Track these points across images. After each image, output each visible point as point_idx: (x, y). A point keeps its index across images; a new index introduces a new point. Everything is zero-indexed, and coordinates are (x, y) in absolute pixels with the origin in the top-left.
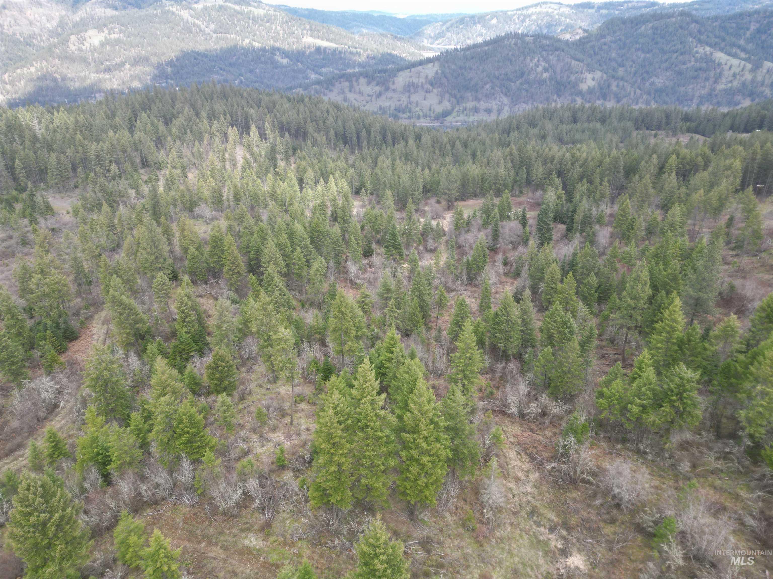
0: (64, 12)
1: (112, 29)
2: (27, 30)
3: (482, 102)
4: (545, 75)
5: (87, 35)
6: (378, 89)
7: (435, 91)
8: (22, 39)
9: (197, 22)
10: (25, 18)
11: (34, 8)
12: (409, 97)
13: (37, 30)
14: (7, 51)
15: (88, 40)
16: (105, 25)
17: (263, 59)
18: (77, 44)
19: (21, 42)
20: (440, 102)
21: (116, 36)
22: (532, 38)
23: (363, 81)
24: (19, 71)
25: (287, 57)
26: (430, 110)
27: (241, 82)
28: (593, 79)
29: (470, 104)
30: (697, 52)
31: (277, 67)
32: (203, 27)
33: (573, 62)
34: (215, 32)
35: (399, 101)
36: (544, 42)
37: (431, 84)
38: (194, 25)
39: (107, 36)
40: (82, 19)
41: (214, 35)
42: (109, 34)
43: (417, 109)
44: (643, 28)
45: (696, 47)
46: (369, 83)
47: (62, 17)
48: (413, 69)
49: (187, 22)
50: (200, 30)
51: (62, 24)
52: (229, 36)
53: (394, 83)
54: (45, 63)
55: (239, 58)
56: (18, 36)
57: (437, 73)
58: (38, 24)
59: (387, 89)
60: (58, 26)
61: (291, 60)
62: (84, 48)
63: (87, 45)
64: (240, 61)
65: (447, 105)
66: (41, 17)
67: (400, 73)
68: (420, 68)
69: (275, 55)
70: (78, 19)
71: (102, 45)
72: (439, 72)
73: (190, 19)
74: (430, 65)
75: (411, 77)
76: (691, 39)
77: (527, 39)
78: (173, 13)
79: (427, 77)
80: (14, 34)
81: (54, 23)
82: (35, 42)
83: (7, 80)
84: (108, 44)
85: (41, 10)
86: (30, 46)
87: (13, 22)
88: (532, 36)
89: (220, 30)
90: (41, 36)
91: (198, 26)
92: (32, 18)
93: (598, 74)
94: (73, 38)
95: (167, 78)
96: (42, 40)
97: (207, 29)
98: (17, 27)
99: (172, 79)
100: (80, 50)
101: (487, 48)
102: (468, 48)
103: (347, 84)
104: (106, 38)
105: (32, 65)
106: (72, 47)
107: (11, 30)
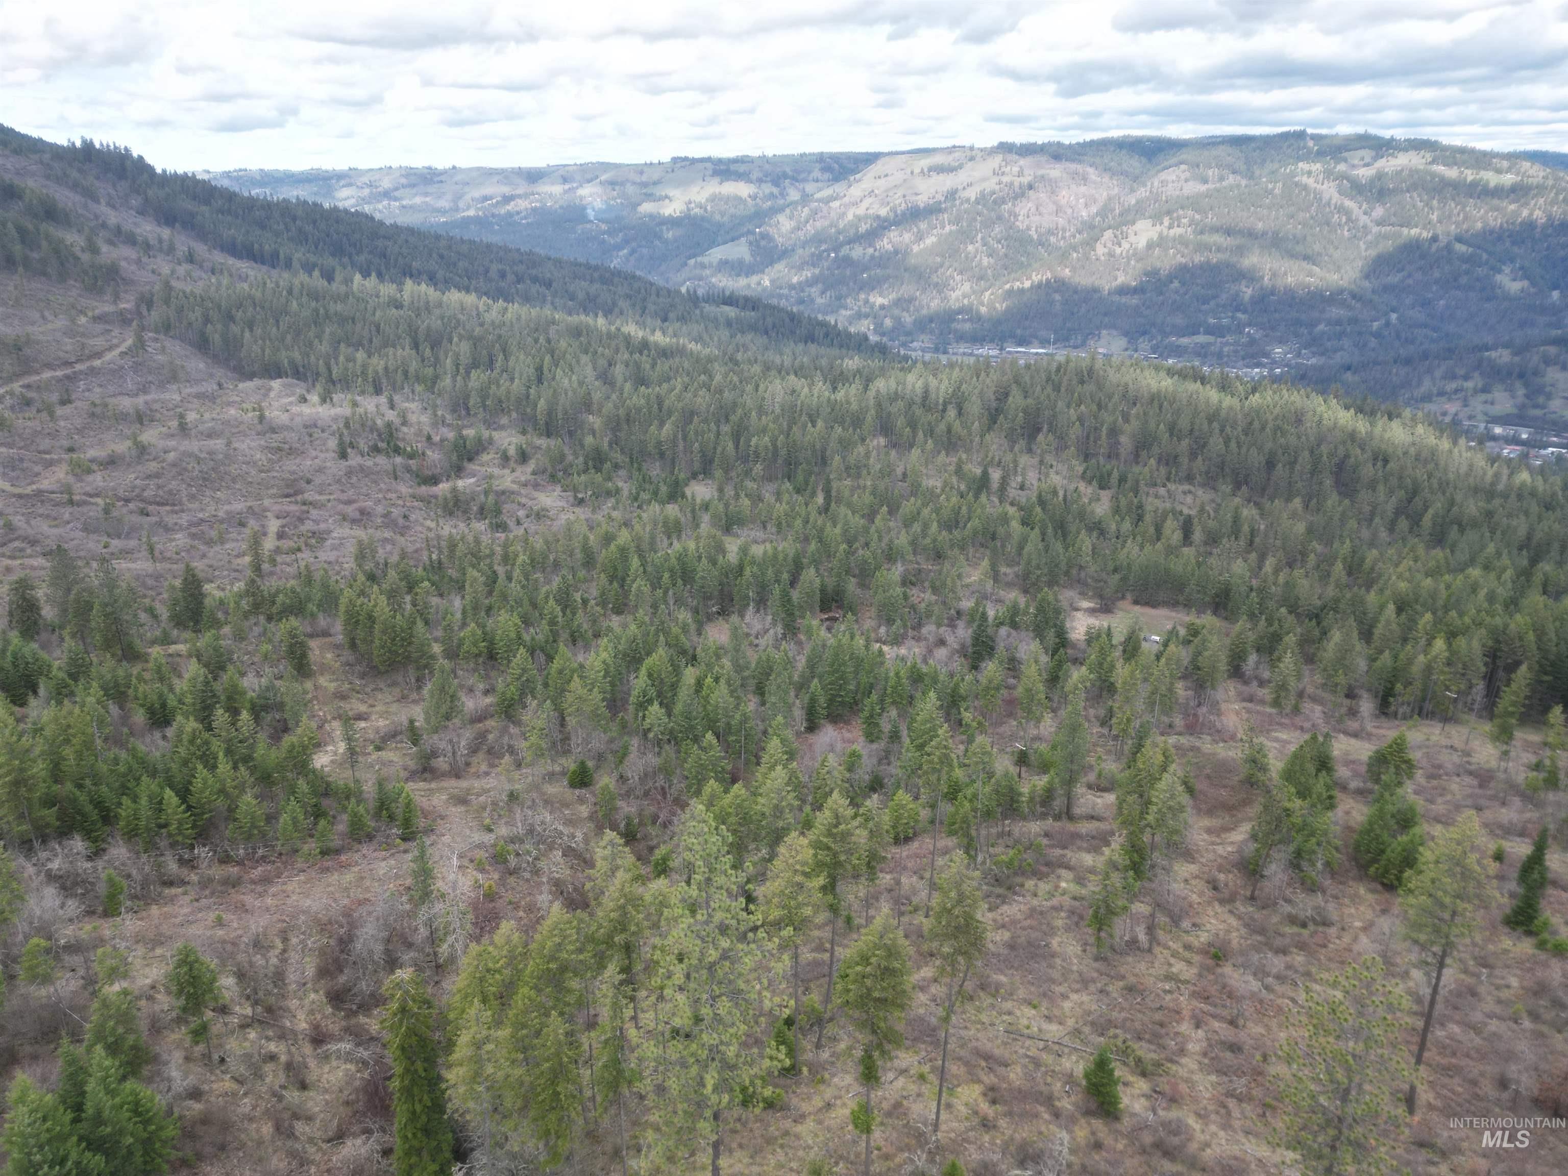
0: (1116, 190)
1: (1179, 218)
2: (1047, 221)
5: (1131, 230)
8: (1035, 237)
9: (1349, 203)
10: (1055, 203)
11: (1073, 187)
13: (1061, 222)
14: (1007, 255)
15: (1132, 238)
16: (1169, 213)
17: (1464, 280)
18: (1109, 245)
19: (1032, 240)
21: (1180, 231)
25: (1526, 277)
27: (1388, 324)
31: (1488, 299)
32: (1357, 213)
34: (1379, 223)
38: (1341, 209)
39: (1165, 232)
40: (1138, 202)
41: (1375, 229)
42: (1170, 227)
47: (1110, 199)
49: (1329, 204)
50: (1349, 220)
51: (1104, 212)
52: (1405, 231)
55: (1409, 276)
56: (1033, 233)
58: (1069, 211)
60: (1097, 214)
61: (1533, 284)
62: (1118, 250)
63: (1125, 245)
64: (1410, 281)
66: (1077, 200)
69: (1500, 271)
70: (1133, 202)
71: (1150, 246)
73: (1336, 198)
78: (1305, 188)
80: (1029, 228)
81: (1094, 209)
82: (1053, 239)
83: (987, 298)
84: (1160, 245)
85: (1083, 189)
86: (1043, 245)
87: (1033, 209)
89: (1393, 219)
90: (1064, 230)
91: (1348, 212)
92: (1063, 202)
94: (1108, 234)
95: (1237, 309)
96: (1064, 238)
97: (1364, 218)
98: (1038, 218)
99: (1245, 312)
100: (1111, 255)
104: (1161, 234)
106: (1100, 250)
107: (1027, 222)
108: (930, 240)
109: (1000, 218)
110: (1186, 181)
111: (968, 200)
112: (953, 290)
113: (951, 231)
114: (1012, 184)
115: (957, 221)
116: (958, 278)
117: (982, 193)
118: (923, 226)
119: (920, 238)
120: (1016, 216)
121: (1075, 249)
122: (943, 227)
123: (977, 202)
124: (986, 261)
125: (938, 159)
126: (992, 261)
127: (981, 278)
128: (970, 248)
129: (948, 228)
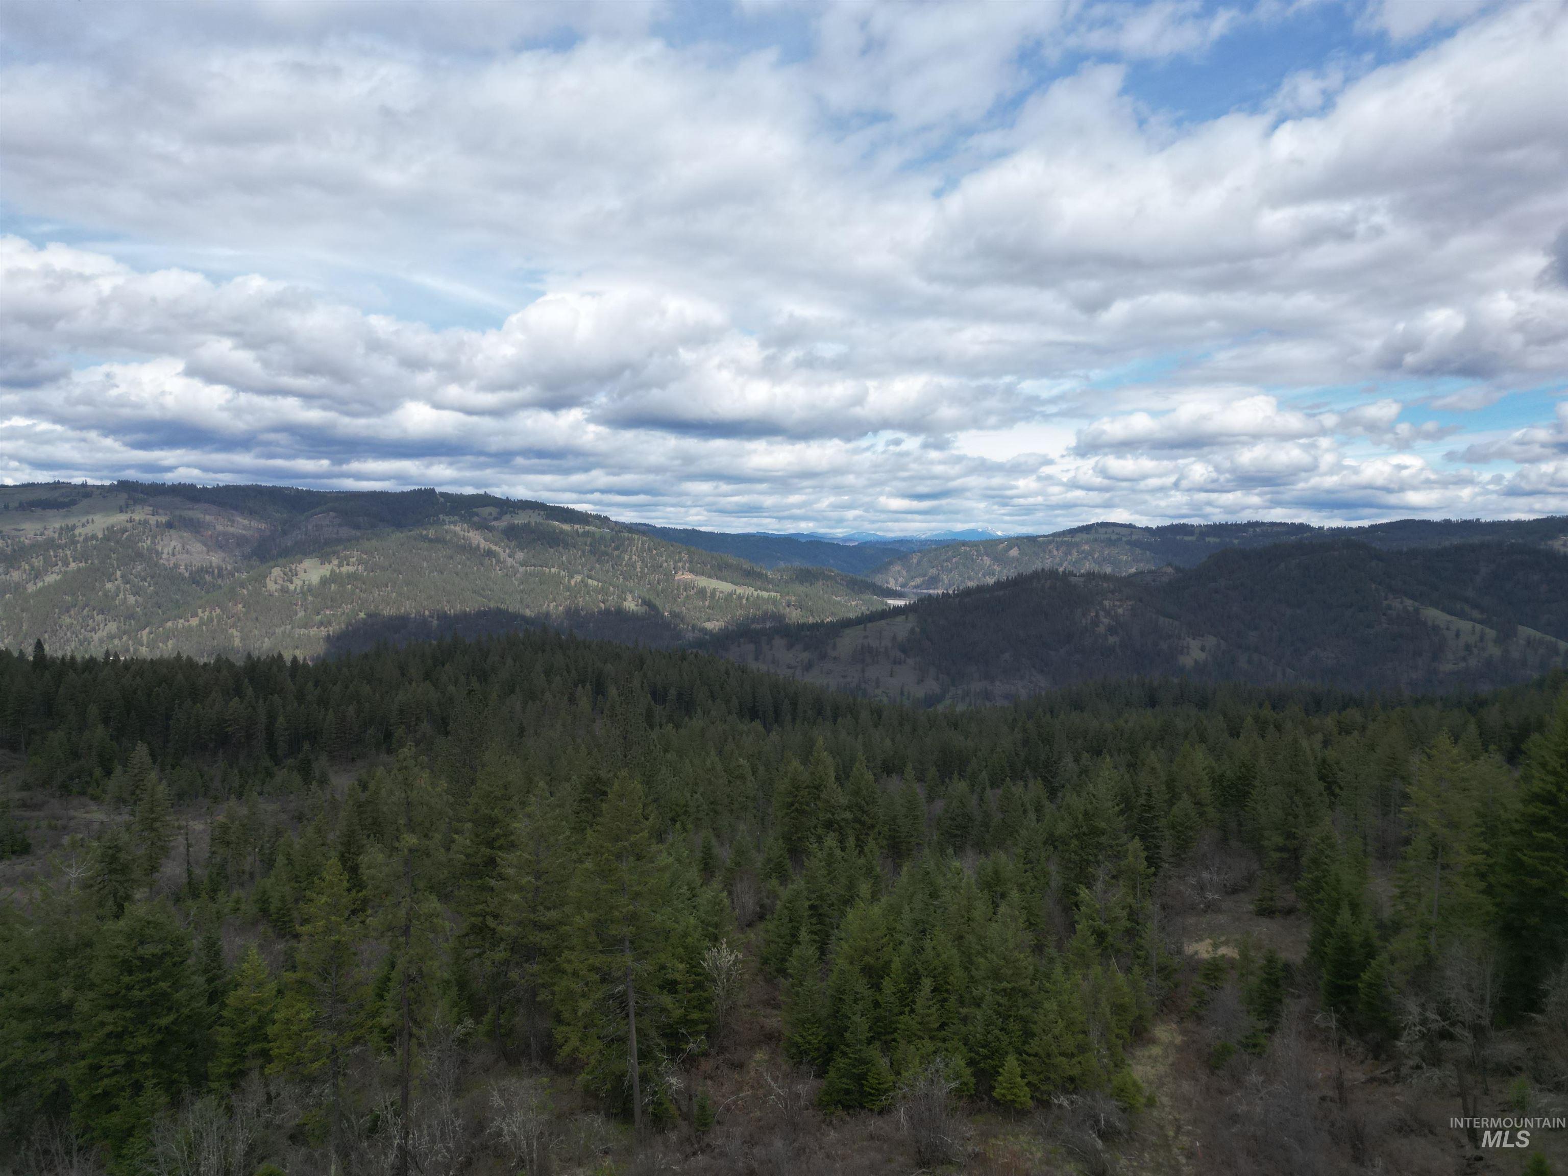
1: (346, 558)
3: (998, 683)
4: (1112, 640)
5: (300, 567)
6: (806, 656)
7: (910, 661)
8: (187, 575)
9: (494, 548)
10: (202, 542)
11: (220, 527)
12: (863, 671)
14: (157, 593)
15: (302, 575)
16: (334, 552)
18: (280, 581)
19: (184, 579)
20: (920, 681)
21: (351, 569)
22: (1082, 579)
23: (778, 642)
24: (169, 624)
25: (645, 604)
26: (902, 693)
28: (1203, 649)
29: (977, 686)
30: (1390, 607)
31: (625, 621)
32: (503, 555)
33: (1161, 619)
34: (524, 564)
35: (844, 677)
36: (1105, 585)
37: (904, 650)
38: (489, 553)
39: (336, 569)
40: (297, 543)
41: (521, 569)
42: (340, 565)
43: (879, 692)
44: (1283, 565)
45: (1386, 599)
46: (790, 646)
48: (869, 625)
50: (499, 561)
52: (545, 570)
53: (834, 647)
54: (218, 611)
56: (182, 569)
57: (912, 631)
59: (823, 657)
62: (292, 587)
63: (298, 582)
65: (932, 686)
67: (848, 631)
68: (883, 622)
71: (324, 582)
72: (917, 630)
74: (901, 618)
75: (866, 637)
76: (1373, 586)
77: (1073, 579)
78: (455, 534)
79: (894, 638)
80: (176, 566)
82: (208, 578)
83: (145, 638)
84: (334, 581)
86: (197, 583)
87: (179, 547)
88: (1082, 575)
89: (533, 561)
91: (495, 555)
92: (213, 541)
93: (1211, 641)
94: (276, 571)
96: (221, 576)
97: (510, 560)
98: (185, 556)
100: (284, 590)
101: (1001, 593)
102: (968, 592)
103: (751, 647)
104: (332, 571)
105: (195, 615)
106: (271, 586)
107: (173, 561)
108: (51, 578)
109: (139, 555)
110: (340, 525)
111: (94, 537)
112: (94, 630)
113: (79, 569)
114: (146, 522)
115: (84, 556)
116: (100, 618)
117: (110, 529)
118: (38, 562)
119: (37, 575)
120: (159, 554)
121: (243, 586)
122: (66, 564)
123: (107, 539)
124: (131, 599)
125: (44, 495)
126: (140, 599)
127: (131, 616)
128: (109, 586)
129: (73, 566)
